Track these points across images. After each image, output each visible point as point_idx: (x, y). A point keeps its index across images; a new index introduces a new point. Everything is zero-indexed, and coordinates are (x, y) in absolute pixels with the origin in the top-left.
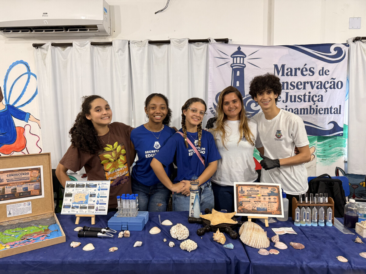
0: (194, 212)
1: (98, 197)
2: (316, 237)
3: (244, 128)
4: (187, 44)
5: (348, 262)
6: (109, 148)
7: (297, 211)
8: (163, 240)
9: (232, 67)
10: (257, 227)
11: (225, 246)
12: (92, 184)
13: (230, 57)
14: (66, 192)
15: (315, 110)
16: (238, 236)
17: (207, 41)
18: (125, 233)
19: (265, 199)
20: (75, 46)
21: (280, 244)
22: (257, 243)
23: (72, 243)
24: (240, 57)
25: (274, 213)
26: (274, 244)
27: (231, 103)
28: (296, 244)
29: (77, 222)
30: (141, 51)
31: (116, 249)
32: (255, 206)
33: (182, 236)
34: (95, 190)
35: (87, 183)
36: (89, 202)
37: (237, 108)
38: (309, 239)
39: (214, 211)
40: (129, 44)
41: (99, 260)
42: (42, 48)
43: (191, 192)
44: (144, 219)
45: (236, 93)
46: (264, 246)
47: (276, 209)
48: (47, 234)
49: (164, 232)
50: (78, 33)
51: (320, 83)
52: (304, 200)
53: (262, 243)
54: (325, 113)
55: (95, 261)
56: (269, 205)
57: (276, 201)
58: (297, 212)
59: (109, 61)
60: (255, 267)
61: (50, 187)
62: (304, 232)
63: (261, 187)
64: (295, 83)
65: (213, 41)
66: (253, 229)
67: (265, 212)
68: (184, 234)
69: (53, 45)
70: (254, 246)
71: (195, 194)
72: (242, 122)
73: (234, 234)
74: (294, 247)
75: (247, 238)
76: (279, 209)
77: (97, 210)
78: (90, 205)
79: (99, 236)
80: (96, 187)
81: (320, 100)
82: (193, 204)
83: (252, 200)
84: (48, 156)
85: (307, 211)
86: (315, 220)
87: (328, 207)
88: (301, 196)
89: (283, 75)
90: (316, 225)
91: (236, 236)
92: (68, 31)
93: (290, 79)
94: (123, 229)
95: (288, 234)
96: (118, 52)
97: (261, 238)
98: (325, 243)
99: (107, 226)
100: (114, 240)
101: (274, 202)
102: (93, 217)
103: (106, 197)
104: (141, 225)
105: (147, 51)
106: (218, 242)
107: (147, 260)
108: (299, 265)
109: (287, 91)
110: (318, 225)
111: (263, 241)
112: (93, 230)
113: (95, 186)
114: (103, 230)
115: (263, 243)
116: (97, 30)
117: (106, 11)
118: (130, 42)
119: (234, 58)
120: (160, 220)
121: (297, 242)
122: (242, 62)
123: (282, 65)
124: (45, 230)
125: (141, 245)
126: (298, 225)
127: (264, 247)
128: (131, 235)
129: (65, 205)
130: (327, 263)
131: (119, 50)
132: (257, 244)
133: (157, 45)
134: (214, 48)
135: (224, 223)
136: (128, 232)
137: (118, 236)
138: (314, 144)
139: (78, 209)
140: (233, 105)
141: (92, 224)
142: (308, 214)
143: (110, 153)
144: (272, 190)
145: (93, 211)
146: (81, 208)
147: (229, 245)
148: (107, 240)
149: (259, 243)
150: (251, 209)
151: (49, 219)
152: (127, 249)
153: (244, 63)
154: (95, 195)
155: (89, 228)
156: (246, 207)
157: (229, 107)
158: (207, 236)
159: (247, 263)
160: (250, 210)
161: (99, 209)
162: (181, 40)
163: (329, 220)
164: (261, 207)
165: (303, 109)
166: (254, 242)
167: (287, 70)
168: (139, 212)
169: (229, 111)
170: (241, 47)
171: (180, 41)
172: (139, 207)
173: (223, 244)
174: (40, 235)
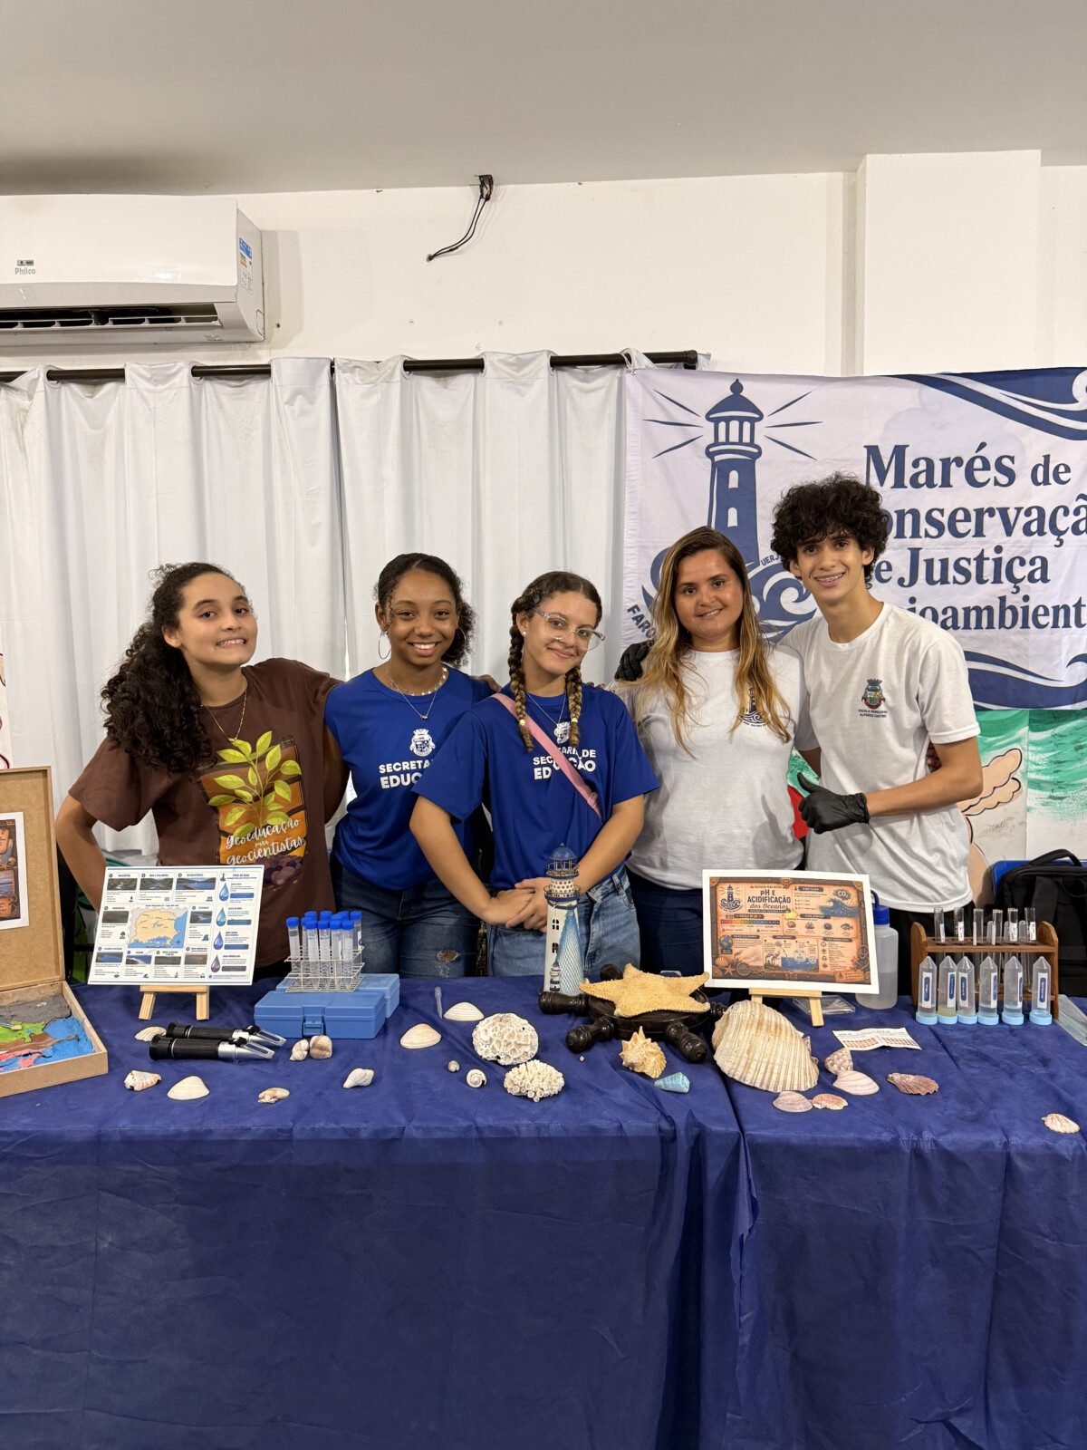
0: (559, 975)
1: (220, 924)
2: (985, 1058)
3: (755, 677)
4: (547, 372)
5: (1080, 1131)
6: (237, 753)
7: (926, 970)
8: (446, 1067)
9: (710, 455)
10: (773, 1019)
11: (659, 1083)
12: (198, 878)
13: (702, 421)
14: (106, 908)
15: (1020, 611)
16: (709, 1051)
17: (617, 361)
18: (314, 1044)
19: (810, 927)
20: (133, 381)
21: (851, 1077)
22: (772, 1072)
23: (129, 1077)
24: (741, 420)
25: (845, 978)
26: (835, 1077)
27: (705, 588)
28: (910, 1078)
29: (145, 1011)
30: (375, 398)
31: (282, 1093)
32: (776, 952)
33: (514, 1050)
34: (210, 899)
35: (180, 875)
36: (189, 942)
37: (725, 606)
38: (960, 1062)
39: (631, 971)
40: (332, 371)
41: (223, 1126)
42: (13, 388)
43: (552, 905)
44: (383, 1000)
45: (724, 553)
46: (796, 1082)
47: (849, 964)
48: (42, 1047)
49: (453, 1042)
50: (147, 332)
51: (1035, 514)
52: (950, 932)
53: (790, 1072)
54: (1055, 625)
55: (209, 1132)
56: (826, 948)
57: (850, 937)
58: (926, 975)
59: (258, 434)
60: (758, 1149)
61: (49, 889)
62: (947, 1043)
63: (798, 886)
64: (943, 516)
65: (639, 363)
66: (760, 1024)
67: (809, 972)
68: (520, 1045)
69: (54, 376)
70: (761, 1085)
71: (565, 912)
72: (746, 658)
73: (693, 1044)
74: (902, 1089)
75: (737, 1057)
76: (862, 962)
77: (215, 970)
78: (190, 952)
79: (224, 1053)
80: (213, 888)
81: (1038, 575)
82: (555, 947)
83: (766, 932)
84: (41, 780)
85: (960, 970)
86: (989, 1003)
87: (1038, 955)
88: (940, 919)
89: (899, 484)
90: (992, 1020)
91: (702, 1051)
92: (109, 325)
93: (925, 499)
94: (306, 1034)
95: (889, 1048)
96: (291, 401)
97: (786, 1056)
98: (1011, 1075)
99: (252, 1022)
100: (277, 1065)
101: (842, 940)
102: (202, 993)
103: (248, 922)
104: (373, 1017)
105: (398, 397)
106: (636, 1070)
107: (390, 1126)
108: (908, 1142)
109: (916, 543)
110: (1001, 1021)
111: (794, 1067)
112: (203, 1034)
113: (210, 884)
114: (237, 1035)
115: (793, 1074)
116: (216, 319)
117: (248, 253)
118: (336, 367)
119: (716, 421)
120: (439, 1003)
121: (914, 1074)
122: (746, 439)
123: (896, 447)
124: (33, 1037)
125: (369, 1082)
126: (930, 1020)
127: (795, 1088)
128: (335, 1050)
129: (103, 951)
130: (1007, 1138)
131: (297, 393)
132: (771, 1075)
133: (438, 376)
134: (642, 384)
135: (662, 1008)
136: (325, 1041)
137: (291, 1054)
138: (1018, 741)
139: (148, 965)
140: (713, 594)
141: (199, 1017)
142: (963, 979)
143: (242, 770)
144: (836, 898)
145: (200, 973)
146: (160, 961)
147: (672, 1079)
148: (251, 1066)
149: (779, 1074)
150: (761, 964)
151: (45, 1004)
152: (320, 1094)
153: (756, 442)
154: (209, 914)
155: (188, 1027)
156: (742, 955)
157: (697, 604)
158: (599, 1051)
159: (731, 1133)
160: (758, 967)
161: (222, 965)
162: (523, 357)
163: (1039, 1002)
164: (796, 956)
165: (978, 609)
166: (762, 1070)
167: (916, 464)
168: (364, 975)
169: (698, 618)
170: (743, 383)
171: (520, 362)
172: (364, 957)
173: (653, 1077)
174: (18, 1053)
